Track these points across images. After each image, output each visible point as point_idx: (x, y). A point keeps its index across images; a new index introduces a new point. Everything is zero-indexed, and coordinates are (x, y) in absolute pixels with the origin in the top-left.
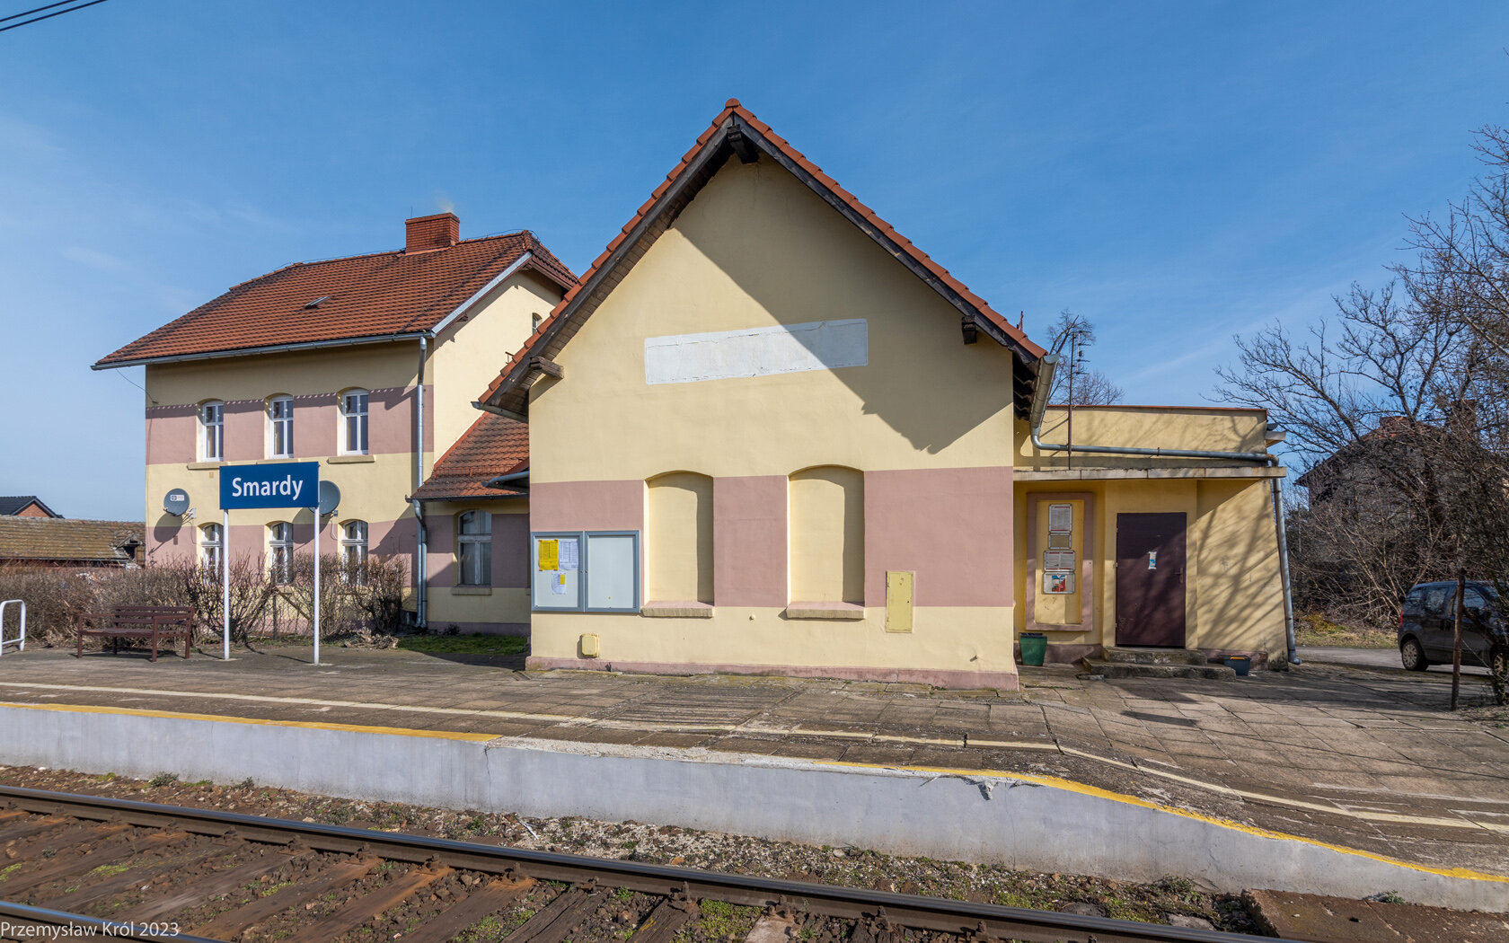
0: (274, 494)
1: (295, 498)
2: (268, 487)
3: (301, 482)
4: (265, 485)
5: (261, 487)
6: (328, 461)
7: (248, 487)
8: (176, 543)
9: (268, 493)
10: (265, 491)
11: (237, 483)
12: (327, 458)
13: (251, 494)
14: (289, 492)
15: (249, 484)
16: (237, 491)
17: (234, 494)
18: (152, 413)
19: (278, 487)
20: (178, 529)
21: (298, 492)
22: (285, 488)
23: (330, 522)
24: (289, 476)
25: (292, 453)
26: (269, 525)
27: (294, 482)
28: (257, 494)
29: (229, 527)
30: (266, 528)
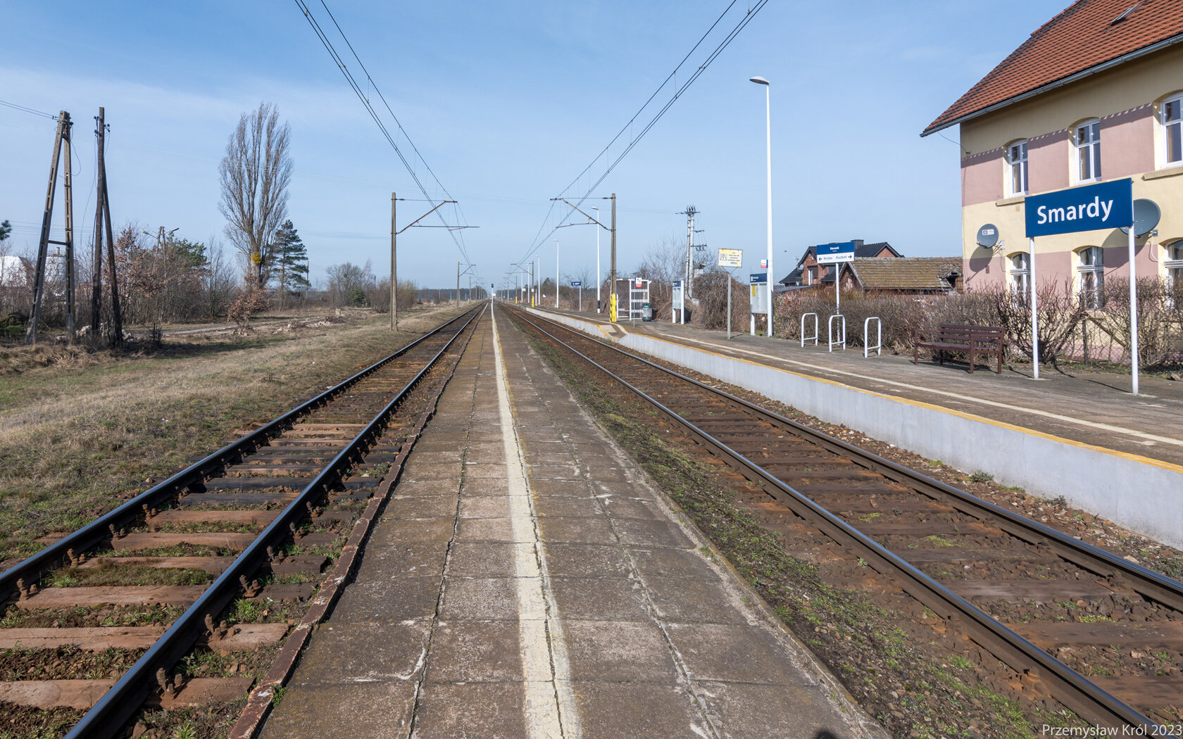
0: (1081, 217)
1: (1104, 219)
2: (1074, 212)
3: (1111, 202)
4: (1071, 210)
5: (1066, 212)
6: (1143, 178)
7: (1053, 214)
8: (988, 272)
9: (1074, 217)
10: (1071, 215)
11: (1042, 211)
12: (1141, 175)
13: (1057, 220)
14: (1097, 213)
15: (1054, 210)
16: (1042, 219)
17: (1039, 222)
18: (965, 163)
19: (1085, 210)
20: (989, 260)
21: (1107, 212)
22: (1093, 210)
23: (1147, 243)
24: (1097, 198)
25: (1100, 175)
26: (1076, 251)
27: (1103, 204)
28: (1063, 219)
29: (1036, 255)
30: (1074, 254)
